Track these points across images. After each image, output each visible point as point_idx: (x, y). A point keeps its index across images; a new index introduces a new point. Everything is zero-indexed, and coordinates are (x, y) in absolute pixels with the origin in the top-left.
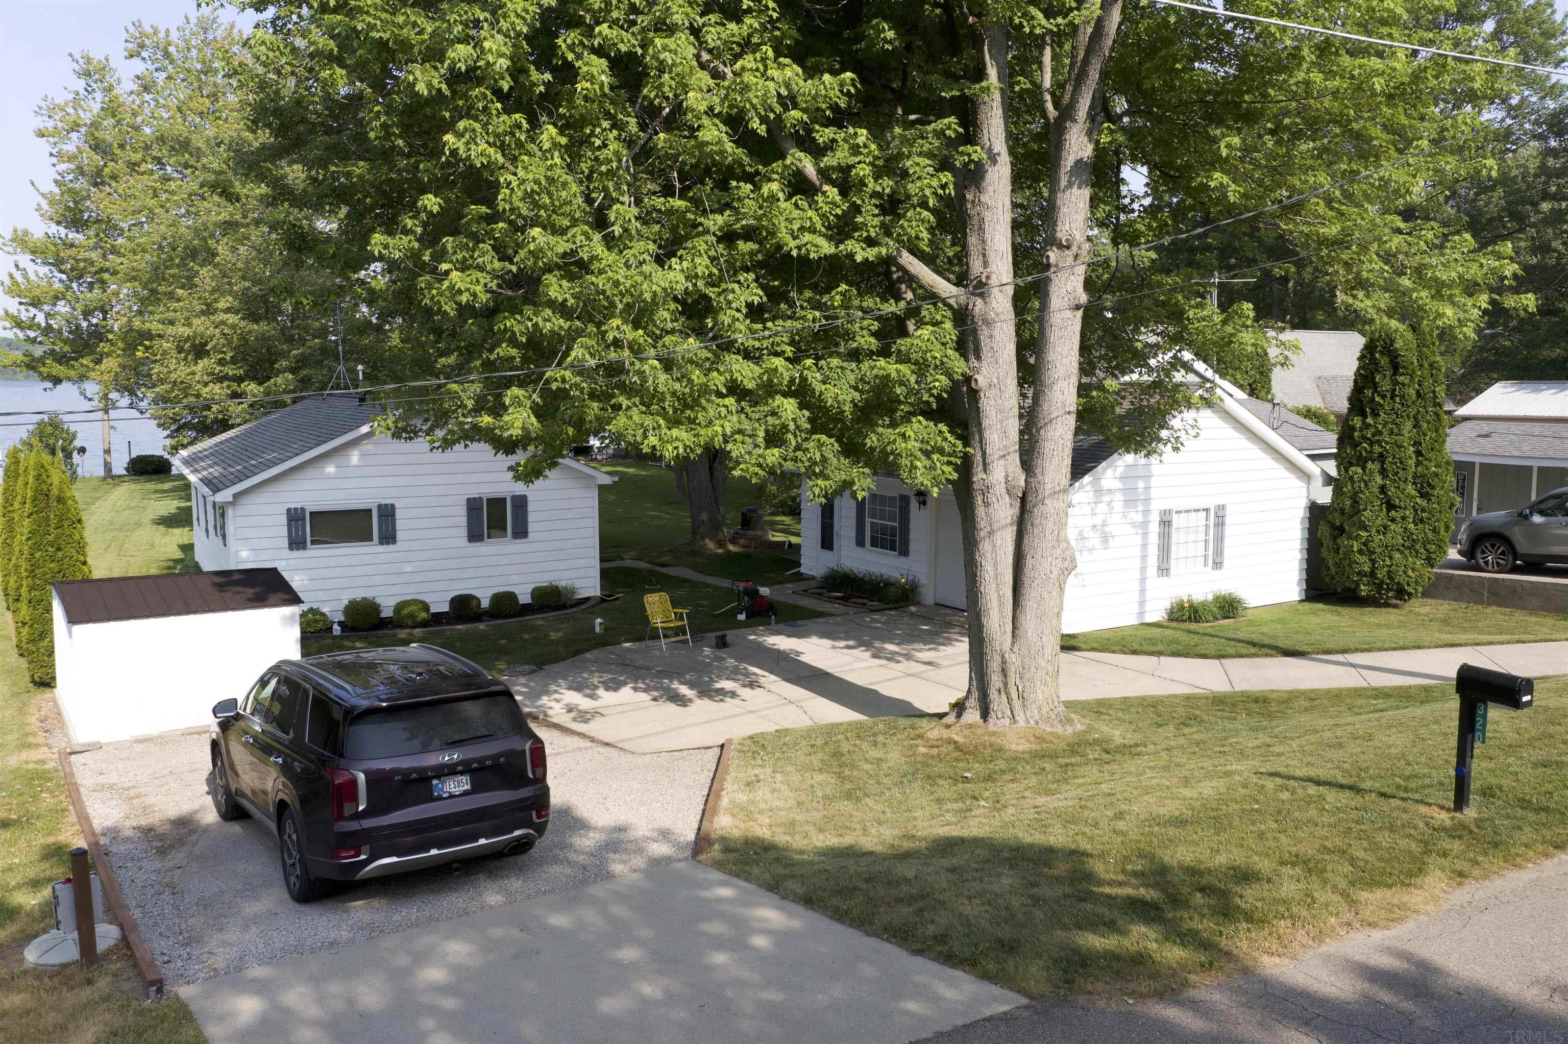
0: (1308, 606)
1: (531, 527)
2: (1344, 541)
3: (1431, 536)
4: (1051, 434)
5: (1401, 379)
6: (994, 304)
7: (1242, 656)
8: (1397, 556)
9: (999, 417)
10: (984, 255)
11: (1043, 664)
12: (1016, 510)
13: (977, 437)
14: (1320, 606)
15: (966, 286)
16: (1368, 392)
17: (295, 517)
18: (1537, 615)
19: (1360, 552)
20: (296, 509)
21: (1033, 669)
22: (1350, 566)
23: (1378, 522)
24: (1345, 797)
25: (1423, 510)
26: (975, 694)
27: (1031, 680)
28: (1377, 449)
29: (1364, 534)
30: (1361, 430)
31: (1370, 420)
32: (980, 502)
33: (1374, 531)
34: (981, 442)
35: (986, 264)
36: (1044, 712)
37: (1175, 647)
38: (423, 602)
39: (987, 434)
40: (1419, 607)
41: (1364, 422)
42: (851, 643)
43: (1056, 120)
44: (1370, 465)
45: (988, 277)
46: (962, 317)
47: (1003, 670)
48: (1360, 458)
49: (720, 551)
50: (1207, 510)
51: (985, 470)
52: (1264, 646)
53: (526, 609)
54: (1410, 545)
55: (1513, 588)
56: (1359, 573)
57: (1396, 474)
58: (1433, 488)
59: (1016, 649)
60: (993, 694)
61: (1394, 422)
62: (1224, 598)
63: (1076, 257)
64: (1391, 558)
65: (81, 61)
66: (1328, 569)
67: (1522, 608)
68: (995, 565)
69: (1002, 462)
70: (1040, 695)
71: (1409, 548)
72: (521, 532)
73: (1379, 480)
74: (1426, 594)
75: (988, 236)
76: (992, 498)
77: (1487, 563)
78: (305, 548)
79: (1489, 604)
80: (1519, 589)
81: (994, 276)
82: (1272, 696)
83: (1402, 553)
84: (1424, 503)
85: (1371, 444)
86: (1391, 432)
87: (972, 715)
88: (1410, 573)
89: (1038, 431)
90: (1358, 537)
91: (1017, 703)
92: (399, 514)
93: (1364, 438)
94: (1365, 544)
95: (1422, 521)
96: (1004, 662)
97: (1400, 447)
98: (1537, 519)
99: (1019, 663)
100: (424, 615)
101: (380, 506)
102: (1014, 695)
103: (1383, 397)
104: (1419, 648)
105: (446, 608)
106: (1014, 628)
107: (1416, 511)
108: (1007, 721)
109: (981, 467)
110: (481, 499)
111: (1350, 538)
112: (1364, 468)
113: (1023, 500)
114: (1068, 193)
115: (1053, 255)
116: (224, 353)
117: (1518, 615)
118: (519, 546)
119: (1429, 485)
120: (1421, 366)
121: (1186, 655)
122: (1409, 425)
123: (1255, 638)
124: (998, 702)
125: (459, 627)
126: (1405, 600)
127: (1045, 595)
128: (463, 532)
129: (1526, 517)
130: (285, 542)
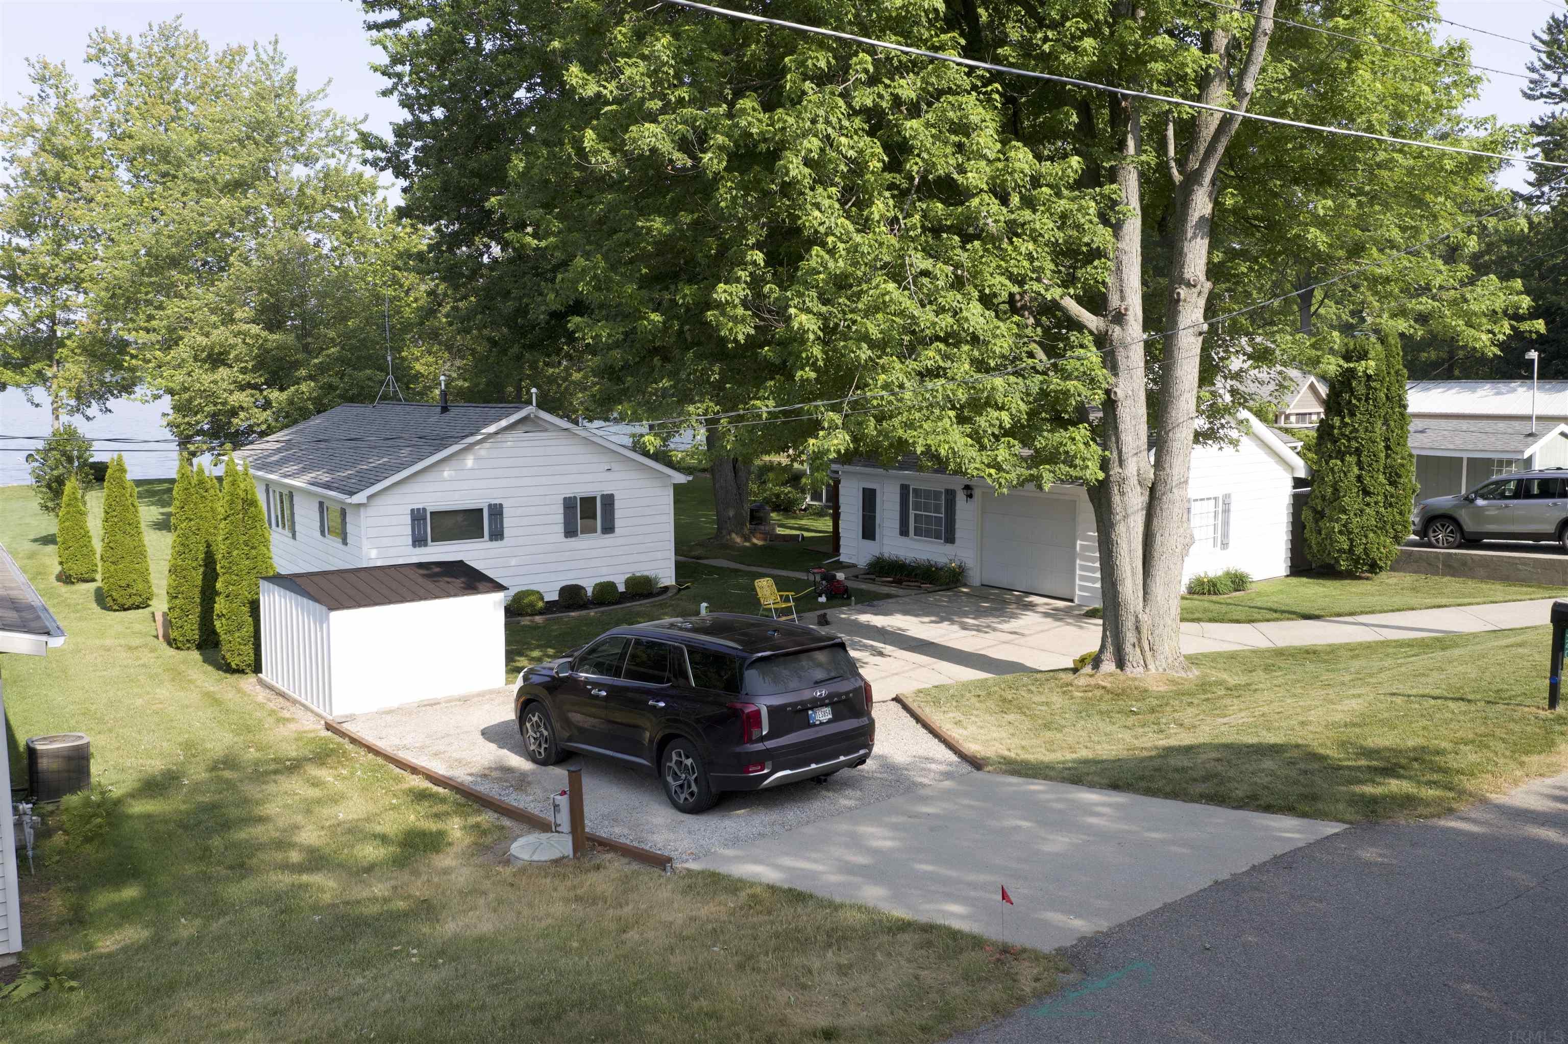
0: (1294, 580)
1: (618, 523)
2: (1325, 524)
3: (1398, 517)
4: (1178, 435)
5: (1373, 384)
6: (1130, 331)
7: (1268, 620)
8: (1371, 535)
9: (1133, 422)
10: (1121, 291)
11: (1170, 622)
12: (1146, 498)
13: (1113, 439)
14: (1305, 580)
15: (1105, 316)
16: (1346, 396)
17: (417, 516)
18: (1487, 583)
19: (1340, 532)
20: (418, 510)
21: (1162, 627)
22: (1331, 544)
23: (1356, 506)
24: (1463, 706)
25: (1392, 496)
26: (1110, 648)
27: (1160, 636)
28: (1354, 444)
29: (1344, 517)
30: (1340, 428)
31: (1347, 420)
32: (1116, 491)
33: (1352, 515)
34: (1117, 442)
35: (1123, 299)
36: (1170, 661)
37: (1210, 615)
38: (538, 592)
39: (1123, 437)
40: (1388, 579)
41: (1342, 420)
42: (933, 619)
43: (1181, 183)
44: (1348, 458)
45: (1126, 309)
46: (1102, 340)
47: (1137, 628)
48: (1339, 451)
49: (747, 544)
50: (1215, 498)
51: (1121, 465)
52: (1283, 612)
53: (623, 598)
54: (1382, 526)
55: (1463, 562)
56: (1339, 551)
57: (1370, 465)
58: (1400, 476)
59: (1147, 610)
60: (1128, 648)
61: (1368, 421)
62: (1236, 575)
63: (1200, 293)
64: (1366, 537)
65: (37, 66)
66: (1310, 547)
67: (1473, 578)
68: (1129, 542)
69: (1135, 459)
70: (1166, 648)
71: (1381, 529)
72: (609, 528)
73: (1356, 470)
74: (1393, 569)
75: (1125, 276)
76: (1127, 489)
77: (1437, 540)
78: (426, 545)
79: (1444, 575)
80: (1470, 562)
81: (1131, 309)
82: (1319, 648)
83: (1375, 532)
84: (1392, 490)
85: (1349, 440)
86: (1366, 430)
87: (1108, 666)
88: (1382, 550)
89: (1167, 433)
90: (1338, 520)
91: (1148, 654)
92: (506, 512)
93: (1343, 435)
94: (1344, 526)
95: (1391, 505)
96: (1137, 621)
97: (1374, 442)
98: (1480, 502)
99: (1150, 622)
100: (540, 604)
101: (490, 506)
102: (1147, 648)
103: (1359, 400)
104: (1413, 609)
105: (555, 597)
106: (1145, 593)
107: (1386, 497)
108: (1141, 669)
109: (1117, 463)
110: (575, 498)
111: (1331, 520)
112: (1342, 461)
113: (1152, 489)
114: (1193, 242)
115: (1183, 292)
117: (1470, 583)
118: (608, 540)
119: (1397, 474)
120: (1388, 373)
121: (1222, 621)
122: (1380, 423)
123: (1275, 606)
124: (1132, 654)
125: (573, 614)
126: (1376, 573)
127: (1172, 566)
128: (560, 528)
129: (1472, 501)
130: (410, 540)
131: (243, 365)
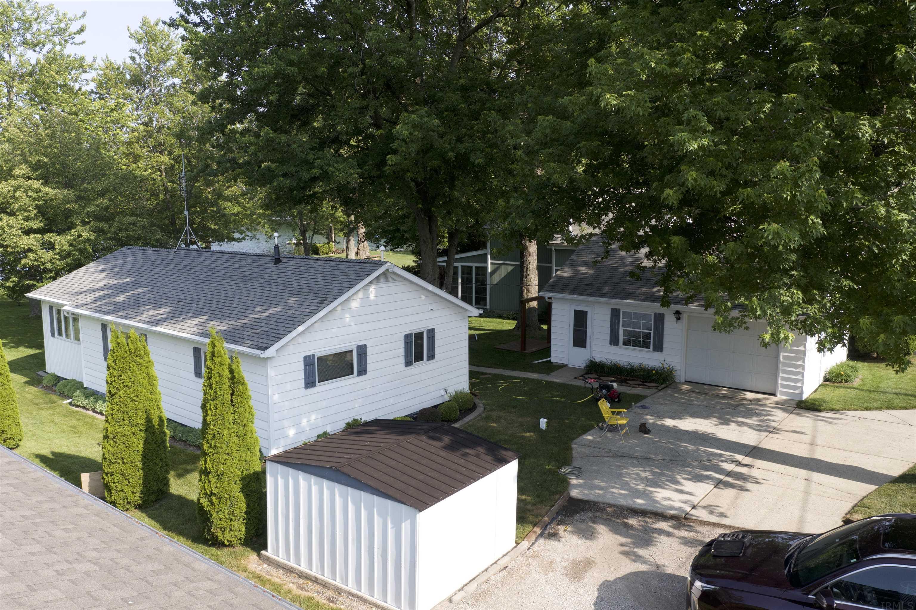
1: (437, 351)
17: (309, 361)
20: (309, 356)
72: (431, 355)
78: (315, 387)
92: (369, 351)
101: (358, 347)
110: (412, 334)
116: (29, 211)
118: (430, 364)
128: (402, 360)
130: (303, 383)
131: (26, 214)
